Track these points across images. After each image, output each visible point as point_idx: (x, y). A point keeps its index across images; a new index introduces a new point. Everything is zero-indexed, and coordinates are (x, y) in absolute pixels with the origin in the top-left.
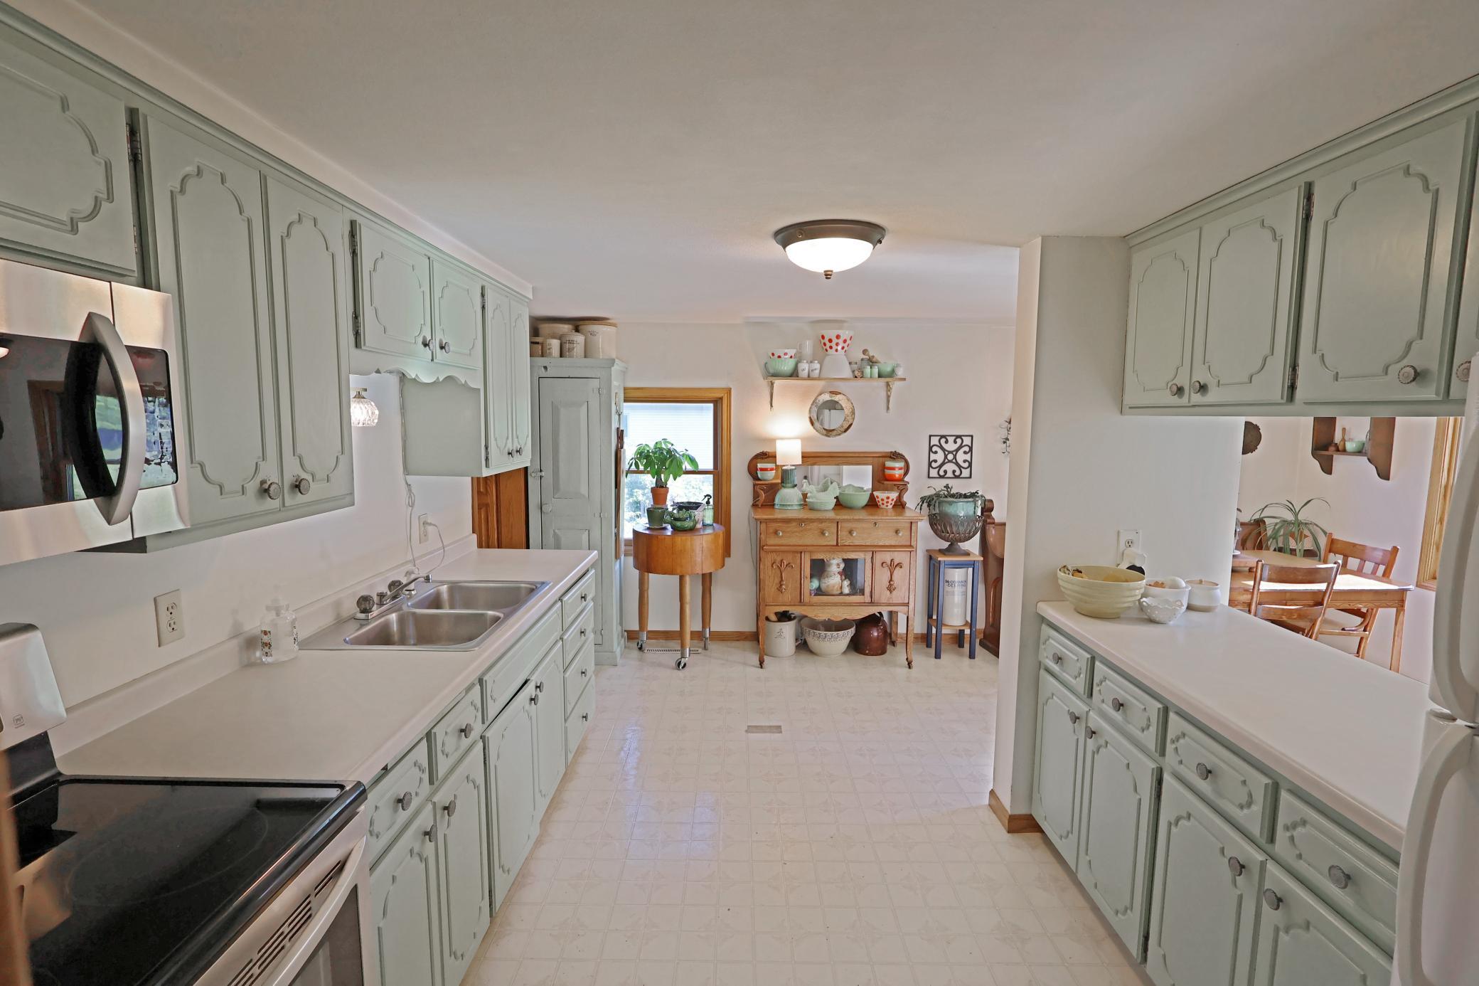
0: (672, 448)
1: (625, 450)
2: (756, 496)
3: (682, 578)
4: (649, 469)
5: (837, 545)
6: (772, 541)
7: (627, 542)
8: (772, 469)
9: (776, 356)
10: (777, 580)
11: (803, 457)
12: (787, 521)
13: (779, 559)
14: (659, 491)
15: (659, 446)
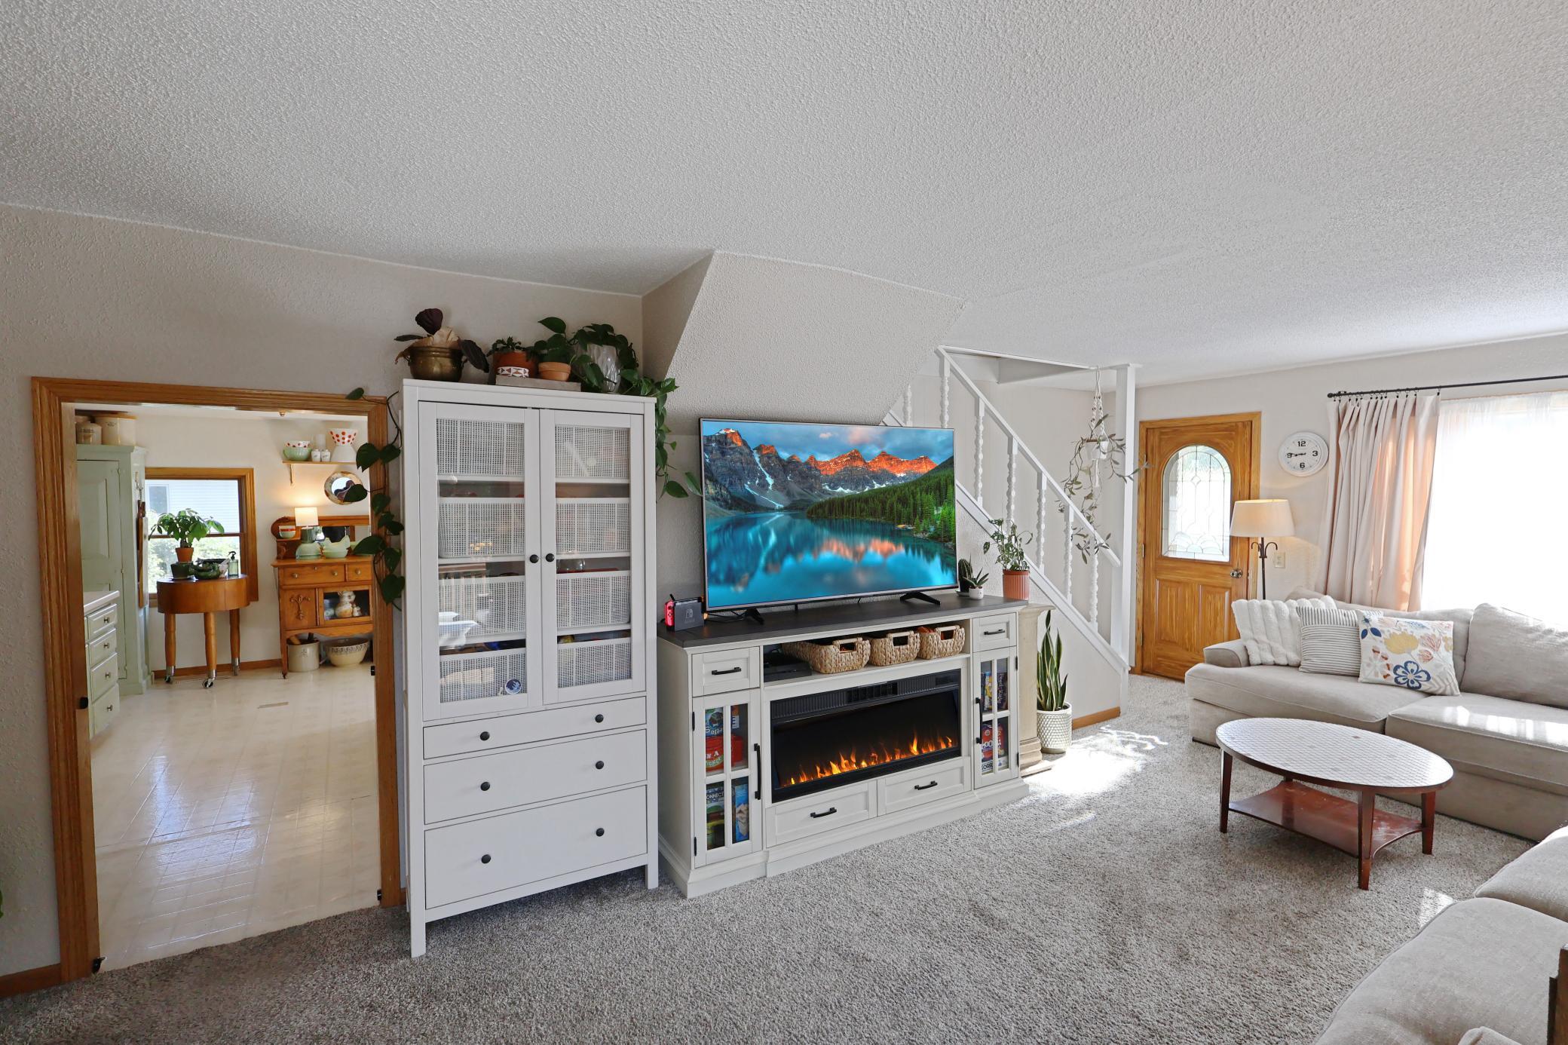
0: (196, 516)
1: (147, 519)
2: (279, 551)
3: (206, 615)
4: (172, 533)
5: (345, 580)
6: (291, 582)
7: (152, 596)
8: (292, 530)
9: (291, 445)
10: (295, 611)
11: (319, 520)
12: (303, 566)
13: (296, 595)
14: (184, 551)
15: (182, 514)
